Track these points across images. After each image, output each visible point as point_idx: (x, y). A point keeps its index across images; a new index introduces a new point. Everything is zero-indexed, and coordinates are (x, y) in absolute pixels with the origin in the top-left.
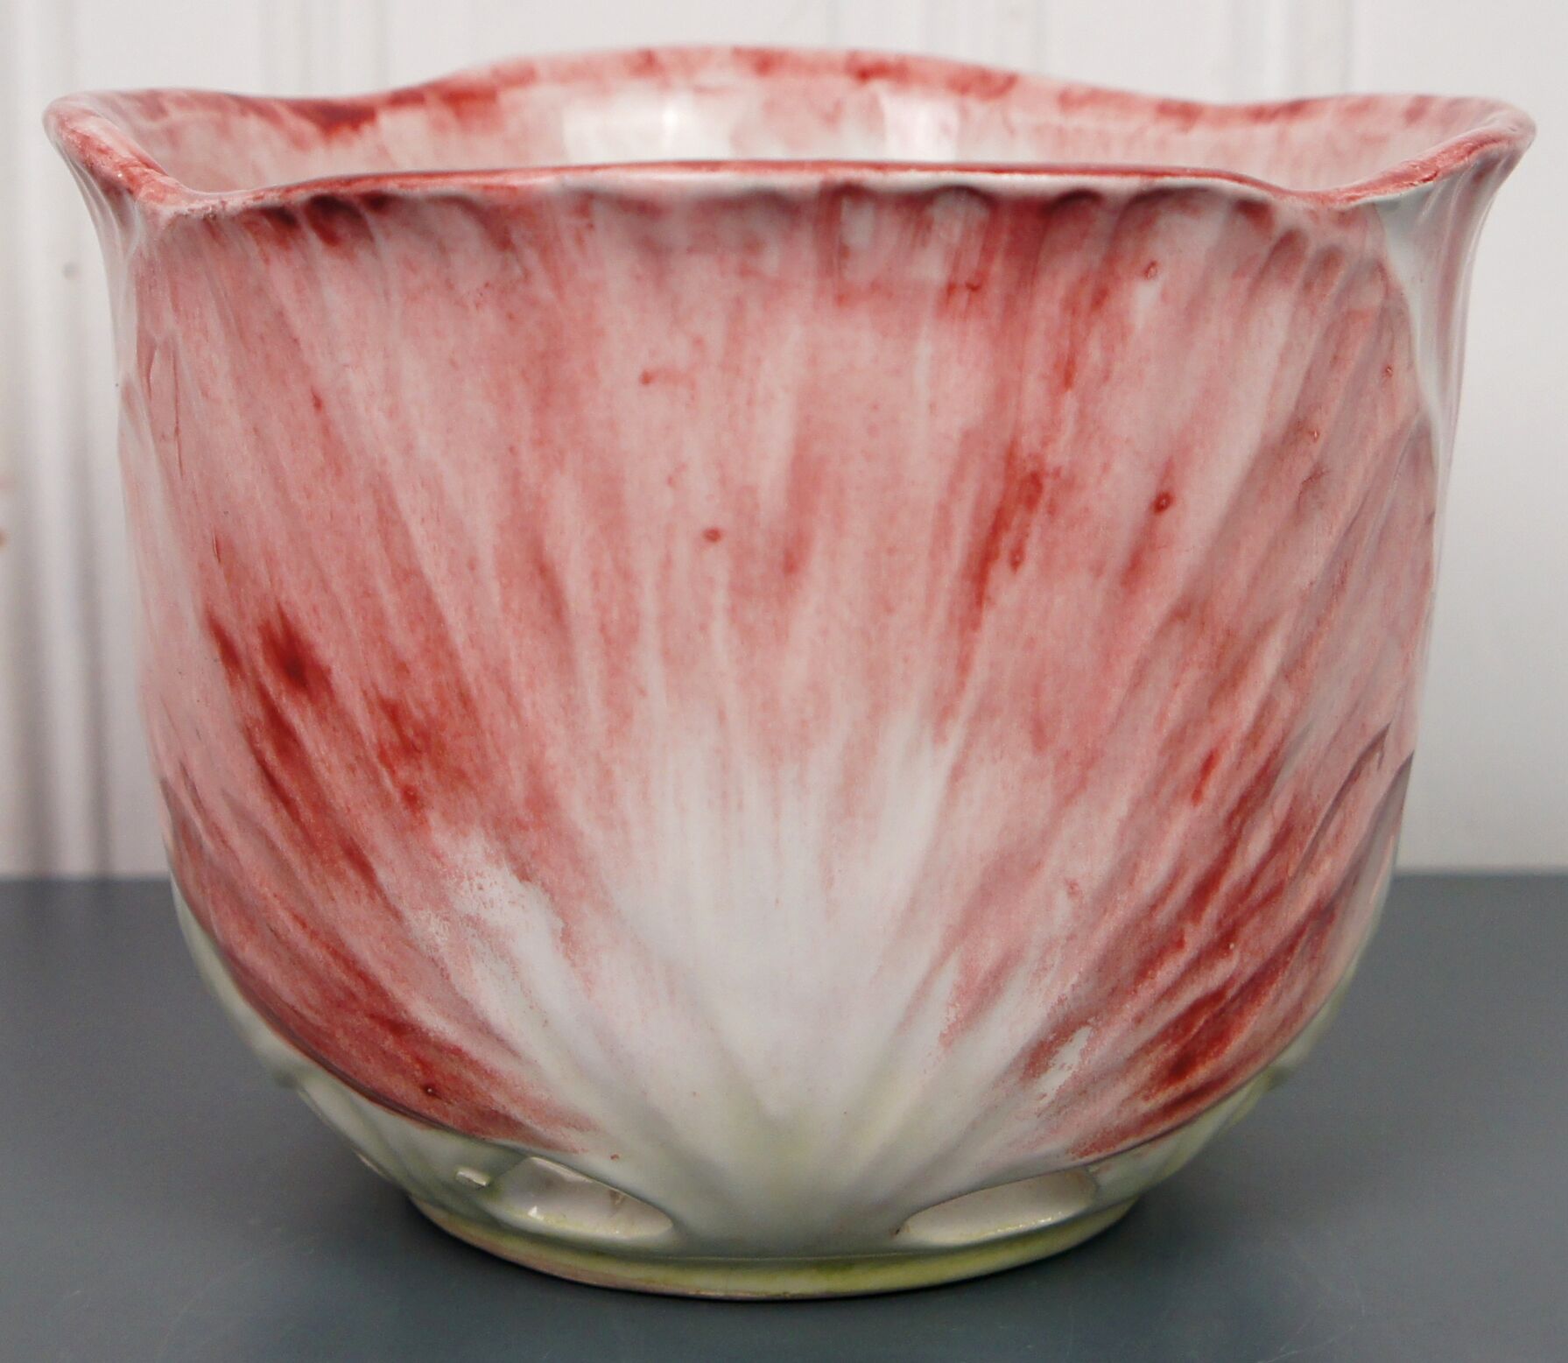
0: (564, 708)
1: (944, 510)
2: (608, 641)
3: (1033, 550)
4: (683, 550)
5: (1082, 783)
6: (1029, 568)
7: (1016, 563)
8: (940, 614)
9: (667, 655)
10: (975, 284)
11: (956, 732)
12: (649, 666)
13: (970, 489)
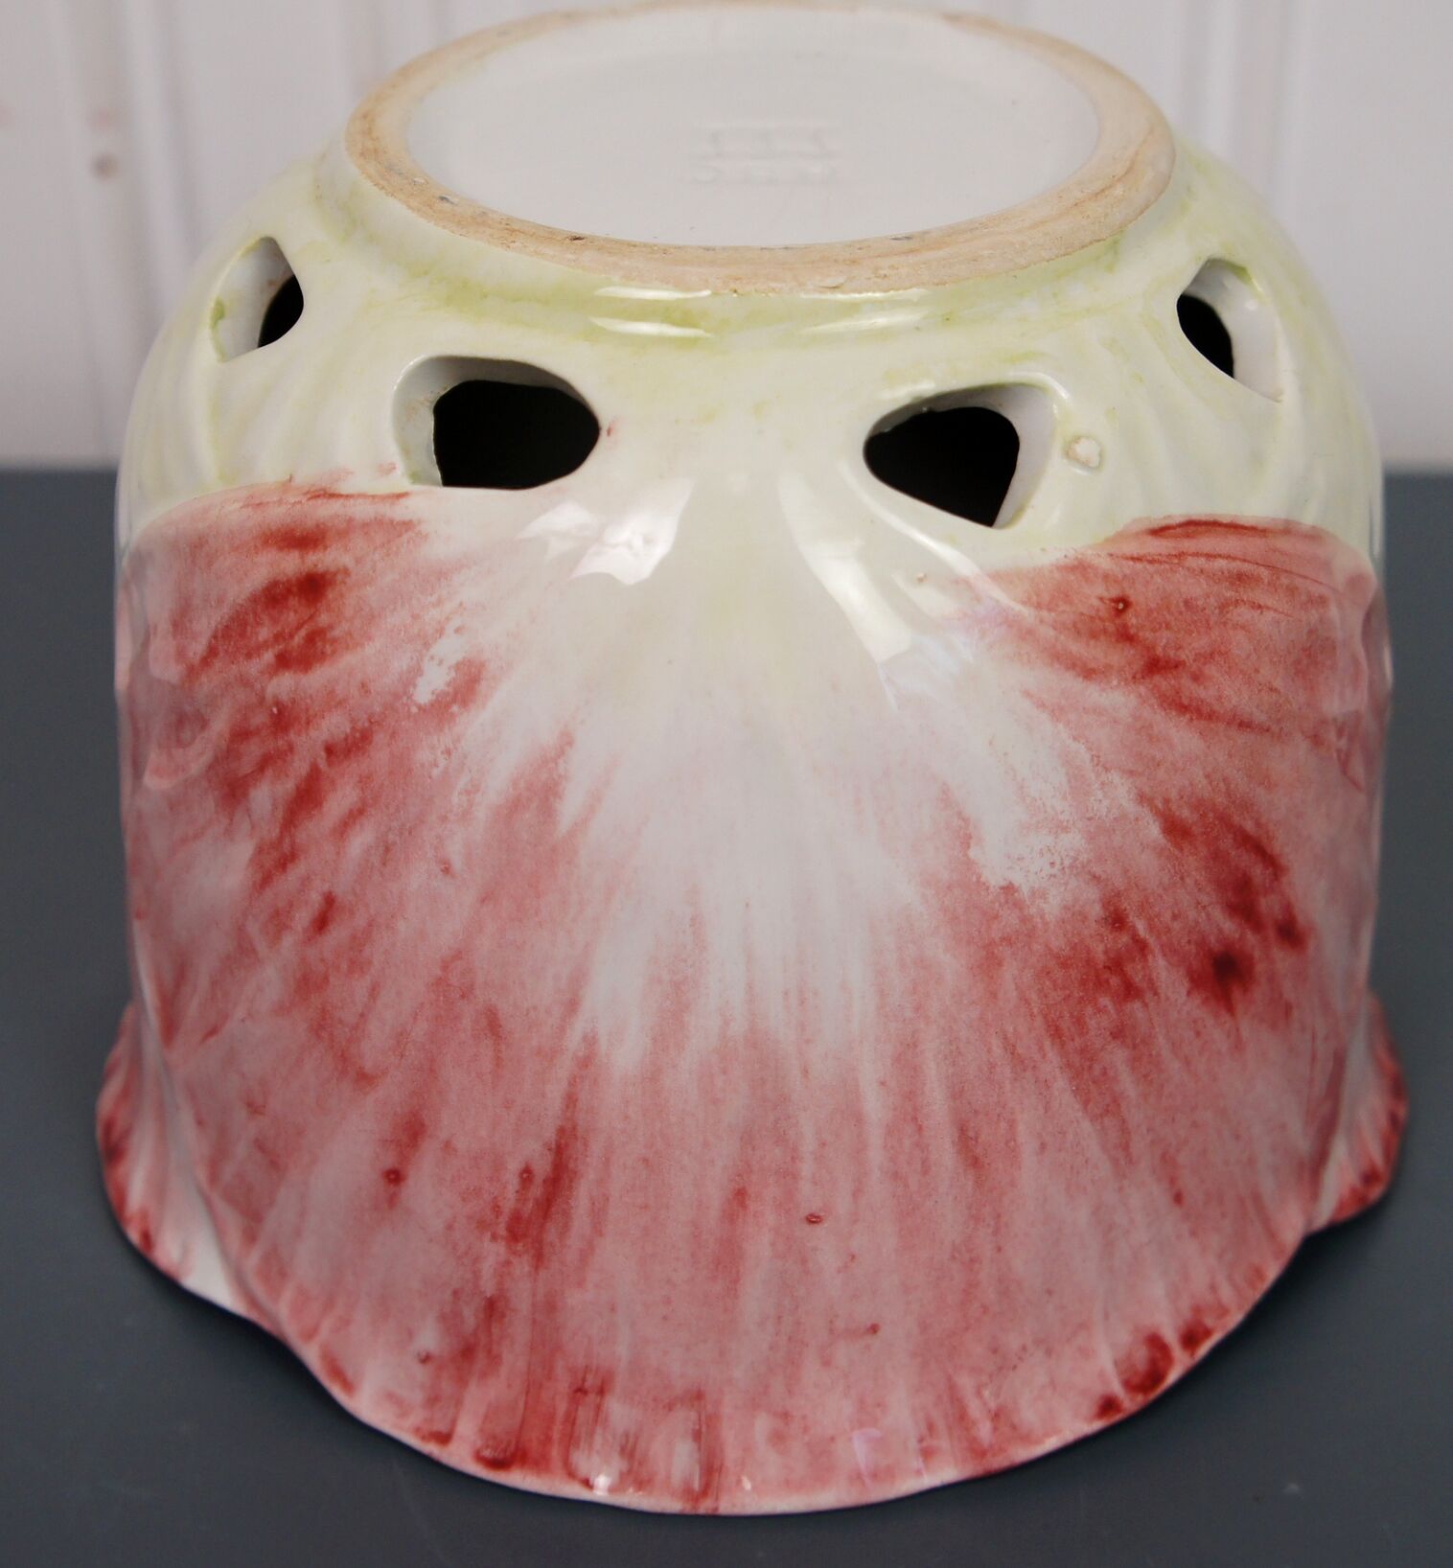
0: (960, 1053)
1: (598, 1229)
2: (915, 1119)
3: (512, 1182)
4: (842, 1205)
5: (445, 967)
6: (514, 1166)
7: (527, 1175)
8: (596, 1148)
9: (858, 1119)
10: (579, 1394)
11: (573, 1041)
12: (875, 1106)
13: (574, 1241)
